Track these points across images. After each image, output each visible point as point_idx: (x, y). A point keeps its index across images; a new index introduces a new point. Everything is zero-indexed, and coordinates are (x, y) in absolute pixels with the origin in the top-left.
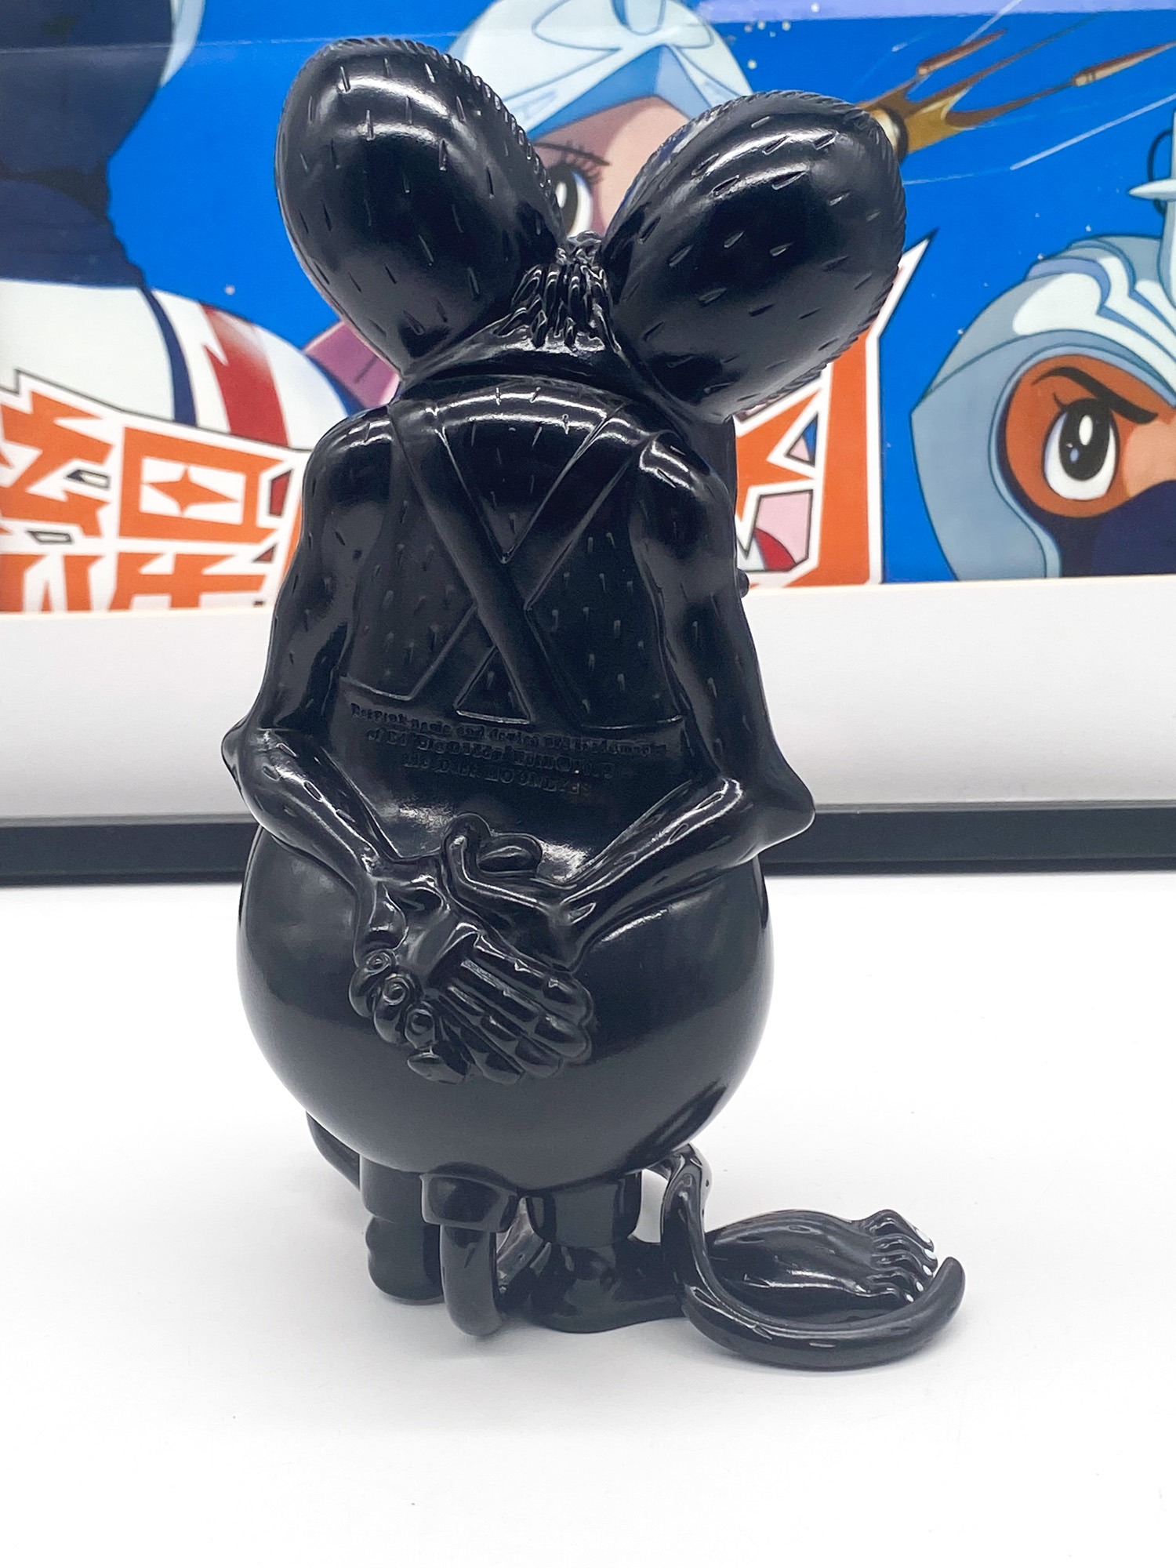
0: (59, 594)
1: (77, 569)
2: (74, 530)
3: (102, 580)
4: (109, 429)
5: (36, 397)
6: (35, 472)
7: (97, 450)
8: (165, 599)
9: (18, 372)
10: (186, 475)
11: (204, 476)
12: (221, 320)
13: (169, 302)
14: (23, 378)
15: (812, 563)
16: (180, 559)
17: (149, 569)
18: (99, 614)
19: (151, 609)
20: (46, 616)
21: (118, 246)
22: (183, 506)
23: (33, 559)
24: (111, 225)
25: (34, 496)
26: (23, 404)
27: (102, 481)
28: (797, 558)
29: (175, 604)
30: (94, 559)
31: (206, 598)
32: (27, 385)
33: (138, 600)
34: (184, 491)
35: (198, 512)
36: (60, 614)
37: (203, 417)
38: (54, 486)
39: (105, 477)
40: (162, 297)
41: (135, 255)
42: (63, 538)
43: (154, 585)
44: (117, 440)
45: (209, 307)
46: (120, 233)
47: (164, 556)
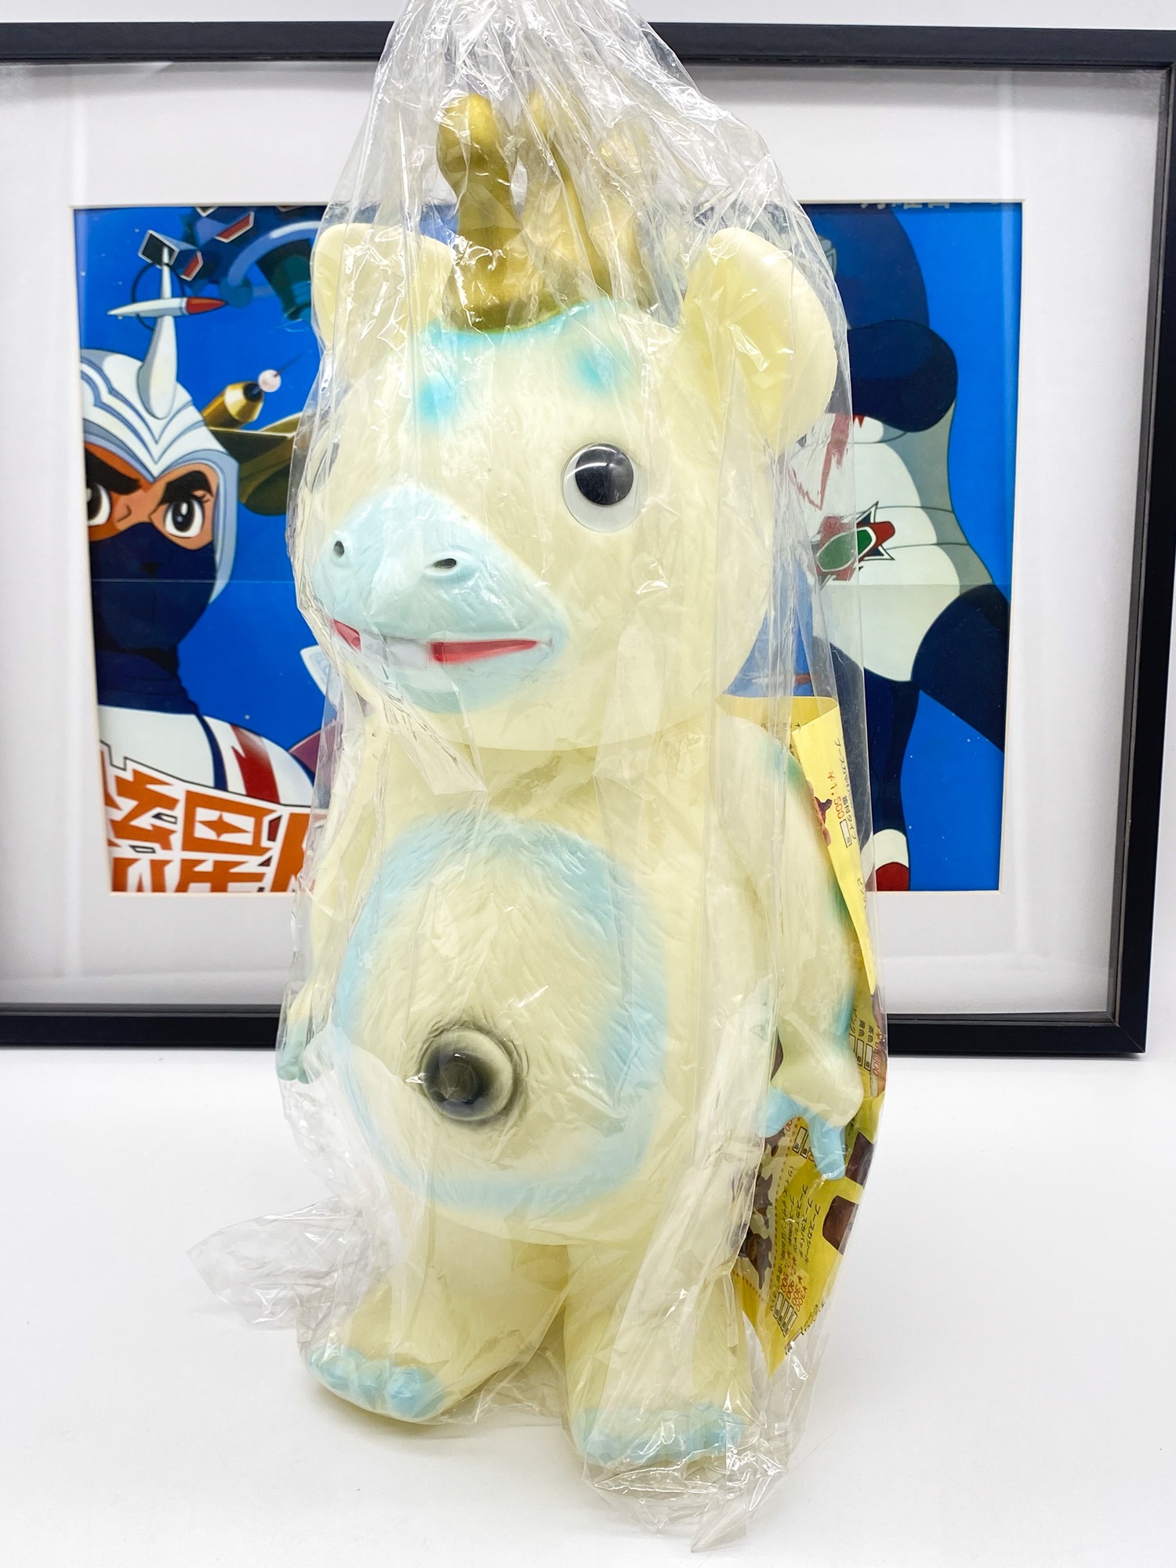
0: (147, 882)
1: (158, 867)
2: (156, 846)
3: (172, 875)
4: (177, 791)
5: (136, 773)
6: (135, 814)
7: (171, 803)
8: (208, 885)
9: (126, 758)
10: (221, 817)
11: (230, 818)
12: (242, 733)
13: (211, 722)
14: (128, 761)
16: (217, 863)
17: (198, 869)
18: (170, 895)
19: (199, 891)
20: (140, 894)
21: (183, 691)
22: (219, 835)
23: (133, 861)
24: (179, 680)
25: (133, 826)
26: (128, 776)
27: (173, 820)
29: (214, 889)
30: (167, 862)
31: (231, 886)
32: (131, 766)
33: (192, 886)
34: (220, 826)
35: (227, 838)
36: (148, 894)
37: (231, 786)
38: (145, 821)
39: (175, 818)
40: (208, 719)
41: (192, 697)
42: (150, 850)
44: (181, 797)
45: (235, 726)
46: (185, 684)
47: (208, 861)
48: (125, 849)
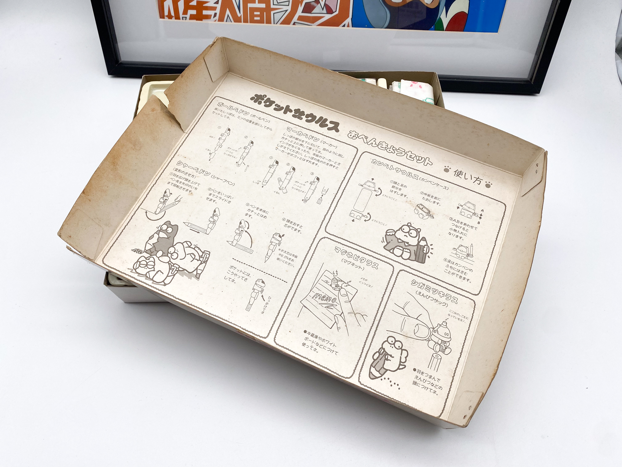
15: (337, 12)
28: (334, 11)
43: (193, 8)
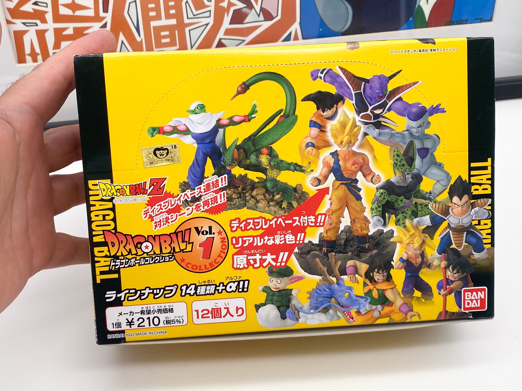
0: (36, 42)
6: (21, 3)
10: (73, 1)
25: (22, 11)
33: (63, 43)
34: (74, 7)
39: (46, 3)
43: (68, 38)
47: (70, 28)
48: (19, 25)
